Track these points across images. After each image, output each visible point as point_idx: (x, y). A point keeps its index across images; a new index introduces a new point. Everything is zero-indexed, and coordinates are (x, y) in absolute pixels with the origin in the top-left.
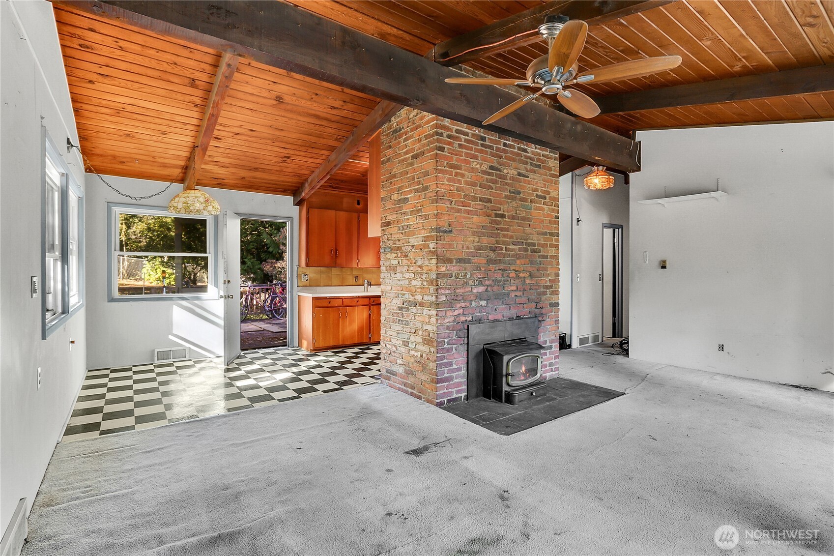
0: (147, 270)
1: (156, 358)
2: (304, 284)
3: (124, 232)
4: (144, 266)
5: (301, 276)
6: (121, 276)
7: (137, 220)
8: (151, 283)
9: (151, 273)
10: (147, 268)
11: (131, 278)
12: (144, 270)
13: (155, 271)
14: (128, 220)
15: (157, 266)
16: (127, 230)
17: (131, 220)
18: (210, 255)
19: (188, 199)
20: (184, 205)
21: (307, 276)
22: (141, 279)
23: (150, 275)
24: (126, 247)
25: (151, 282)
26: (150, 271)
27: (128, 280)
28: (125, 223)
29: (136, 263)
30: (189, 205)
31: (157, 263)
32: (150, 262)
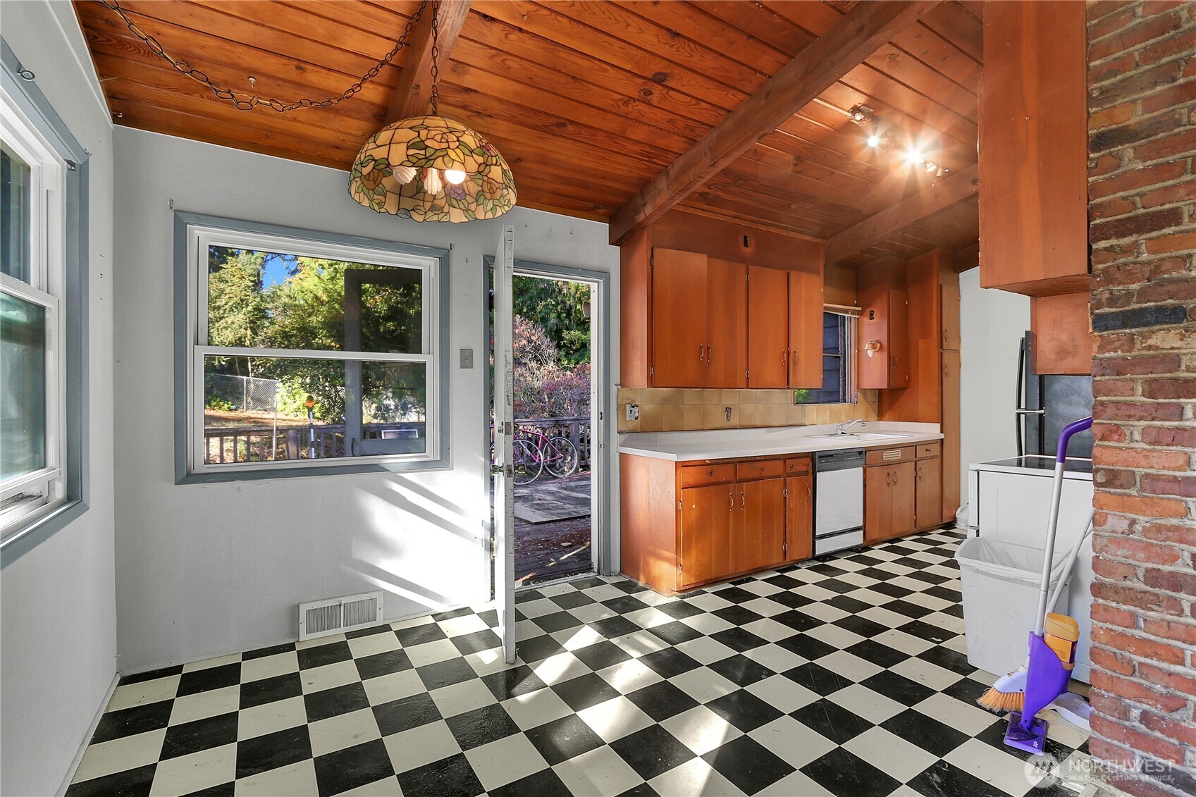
0: (282, 396)
1: (303, 628)
2: (630, 426)
3: (250, 340)
4: (277, 390)
5: (625, 409)
6: (245, 405)
7: (267, 324)
8: (287, 415)
9: (288, 400)
10: (282, 393)
11: (259, 408)
12: (277, 397)
13: (292, 398)
14: (255, 323)
15: (296, 391)
16: (253, 338)
17: (258, 323)
18: (428, 357)
19: (423, 133)
20: (411, 152)
21: (636, 409)
22: (274, 410)
23: (285, 404)
24: (251, 362)
25: (286, 413)
26: (285, 397)
27: (255, 411)
28: (251, 328)
29: (267, 385)
30: (430, 152)
31: (296, 385)
32: (287, 385)
